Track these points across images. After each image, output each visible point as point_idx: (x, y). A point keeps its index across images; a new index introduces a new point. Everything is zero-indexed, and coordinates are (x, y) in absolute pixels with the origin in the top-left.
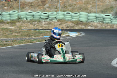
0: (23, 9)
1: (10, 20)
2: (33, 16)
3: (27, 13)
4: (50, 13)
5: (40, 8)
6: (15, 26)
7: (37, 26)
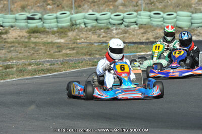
0: (80, 9)
1: (57, 27)
2: (96, 20)
3: (86, 15)
4: (125, 14)
5: (109, 6)
6: (66, 38)
7: (103, 37)
